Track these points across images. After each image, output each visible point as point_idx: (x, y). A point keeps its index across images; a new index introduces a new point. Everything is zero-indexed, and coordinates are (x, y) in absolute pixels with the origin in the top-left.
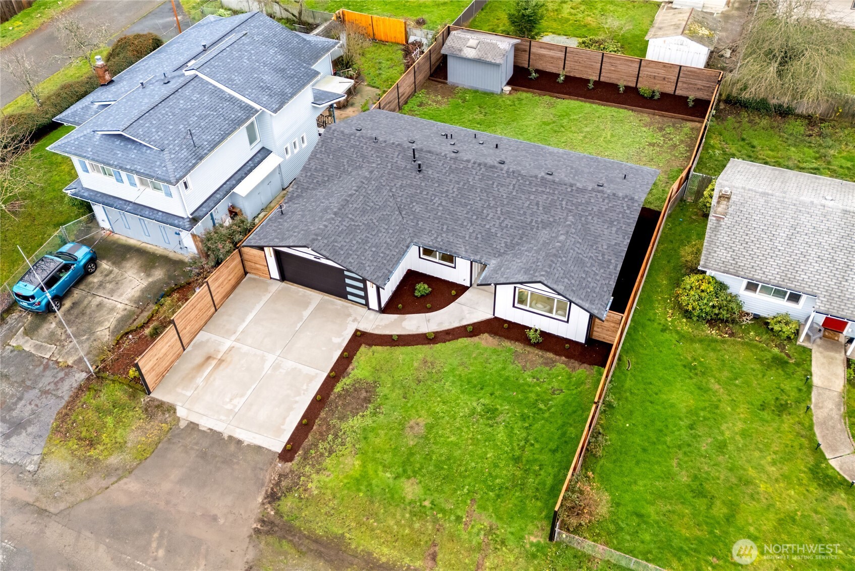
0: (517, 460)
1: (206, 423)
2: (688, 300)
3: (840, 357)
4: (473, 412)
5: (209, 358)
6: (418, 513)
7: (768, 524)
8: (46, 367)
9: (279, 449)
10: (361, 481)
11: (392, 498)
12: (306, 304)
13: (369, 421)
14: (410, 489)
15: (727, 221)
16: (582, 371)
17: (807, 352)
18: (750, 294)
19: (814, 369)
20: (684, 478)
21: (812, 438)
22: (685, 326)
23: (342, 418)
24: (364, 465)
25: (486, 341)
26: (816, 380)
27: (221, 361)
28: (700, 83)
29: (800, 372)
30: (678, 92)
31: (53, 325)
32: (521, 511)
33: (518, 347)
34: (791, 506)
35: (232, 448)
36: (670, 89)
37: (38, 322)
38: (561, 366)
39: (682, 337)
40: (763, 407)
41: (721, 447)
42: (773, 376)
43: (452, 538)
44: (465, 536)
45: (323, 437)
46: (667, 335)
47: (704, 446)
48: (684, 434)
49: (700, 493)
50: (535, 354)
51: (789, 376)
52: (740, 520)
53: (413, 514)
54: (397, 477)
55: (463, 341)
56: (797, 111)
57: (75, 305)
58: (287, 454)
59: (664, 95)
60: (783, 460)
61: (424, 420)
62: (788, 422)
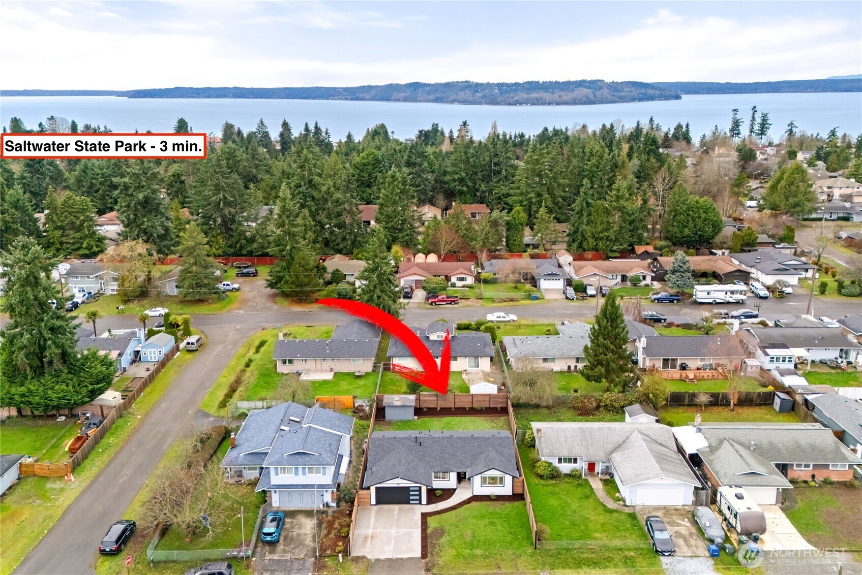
0: (510, 533)
1: (382, 557)
2: (540, 471)
3: (597, 479)
4: (486, 525)
5: (366, 538)
6: (486, 557)
7: (599, 526)
8: (292, 562)
9: (420, 555)
10: (458, 555)
11: (474, 556)
12: (393, 511)
13: (449, 538)
14: (478, 552)
15: (542, 439)
16: (516, 504)
17: (586, 480)
18: (560, 465)
19: (591, 484)
20: (567, 523)
21: (600, 502)
22: (542, 482)
23: (437, 540)
24: (456, 550)
25: (474, 504)
26: (593, 487)
27: (372, 537)
28: (500, 400)
29: (588, 486)
30: (492, 406)
31: (282, 547)
32: (521, 546)
33: (488, 503)
34: (602, 521)
35: (400, 561)
36: (488, 405)
37: (272, 548)
38: (508, 505)
39: (544, 485)
40: (581, 498)
41: (575, 512)
42: (580, 490)
43: (503, 560)
44: (506, 558)
45: (434, 547)
46: (538, 486)
47: (569, 512)
48: (562, 512)
49: (575, 525)
50: (496, 503)
51: (585, 488)
52: (590, 528)
53: (484, 558)
54: (471, 550)
55: (466, 506)
56: (542, 405)
57: (285, 538)
58: (424, 556)
59: (486, 408)
60: (595, 510)
61: (469, 532)
62: (591, 500)
